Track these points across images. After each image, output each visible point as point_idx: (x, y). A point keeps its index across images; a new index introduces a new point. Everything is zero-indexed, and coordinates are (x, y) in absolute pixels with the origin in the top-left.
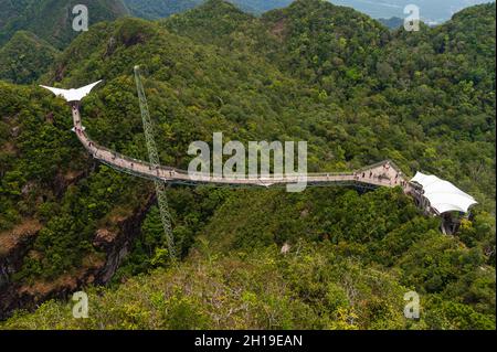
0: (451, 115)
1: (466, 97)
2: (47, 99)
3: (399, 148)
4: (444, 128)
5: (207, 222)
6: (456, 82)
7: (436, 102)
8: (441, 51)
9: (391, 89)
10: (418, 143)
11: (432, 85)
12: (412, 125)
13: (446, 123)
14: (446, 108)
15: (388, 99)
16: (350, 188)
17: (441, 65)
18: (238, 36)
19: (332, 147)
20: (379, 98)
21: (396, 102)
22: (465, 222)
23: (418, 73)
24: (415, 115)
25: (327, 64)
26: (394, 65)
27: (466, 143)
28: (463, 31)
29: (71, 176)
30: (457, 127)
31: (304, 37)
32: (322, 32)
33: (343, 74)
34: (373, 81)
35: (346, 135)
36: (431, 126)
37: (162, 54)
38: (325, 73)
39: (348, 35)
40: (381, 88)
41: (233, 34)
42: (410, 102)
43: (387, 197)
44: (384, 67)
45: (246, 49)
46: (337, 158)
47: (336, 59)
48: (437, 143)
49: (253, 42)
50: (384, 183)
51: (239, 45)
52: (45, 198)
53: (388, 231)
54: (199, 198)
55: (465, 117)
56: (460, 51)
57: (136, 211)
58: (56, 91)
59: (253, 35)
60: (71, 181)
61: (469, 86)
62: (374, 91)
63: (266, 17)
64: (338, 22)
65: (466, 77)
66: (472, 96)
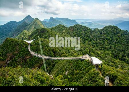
0: (104, 46)
1: (106, 43)
2: (24, 43)
3: (93, 52)
4: (102, 48)
5: (54, 67)
6: (104, 40)
7: (101, 44)
8: (102, 34)
9: (93, 41)
10: (97, 51)
11: (100, 40)
12: (97, 48)
13: (103, 47)
14: (103, 45)
15: (92, 43)
16: (80, 60)
17: (102, 37)
18: (64, 31)
19: (80, 52)
20: (90, 43)
21: (94, 43)
22: (100, 66)
23: (97, 38)
24: (97, 46)
26: (93, 37)
28: (105, 30)
29: (28, 57)
30: (105, 48)
31: (76, 31)
32: (80, 30)
33: (84, 38)
34: (89, 40)
35: (83, 50)
36: (100, 48)
37: (48, 34)
39: (85, 31)
40: (91, 41)
42: (96, 43)
43: (86, 62)
44: (91, 37)
45: (65, 33)
46: (81, 54)
47: (82, 35)
48: (101, 51)
49: (67, 32)
50: (86, 59)
51: (64, 33)
52: (23, 62)
53: (86, 68)
54: (53, 62)
55: (106, 46)
56: (105, 34)
57: (40, 64)
58: (26, 41)
60: (28, 58)
61: (107, 40)
62: (89, 41)
63: (69, 28)
64: (83, 29)
65: (106, 39)
66: (107, 42)
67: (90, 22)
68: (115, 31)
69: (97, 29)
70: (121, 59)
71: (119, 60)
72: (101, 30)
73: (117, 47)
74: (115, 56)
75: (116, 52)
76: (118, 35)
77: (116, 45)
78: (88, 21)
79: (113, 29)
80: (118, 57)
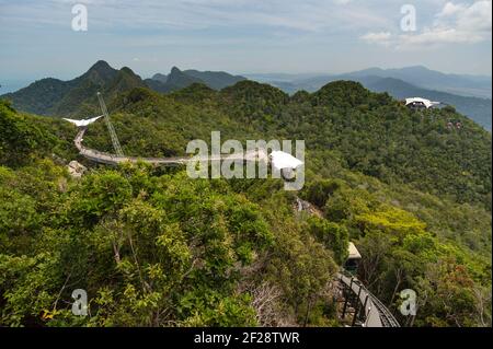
0: (321, 138)
1: (328, 129)
4: (316, 145)
6: (323, 121)
7: (313, 132)
8: (316, 105)
9: (289, 125)
11: (311, 123)
13: (318, 142)
14: (318, 134)
15: (287, 130)
17: (315, 112)
20: (283, 130)
23: (303, 117)
25: (255, 113)
26: (291, 114)
27: (327, 151)
28: (326, 94)
30: (323, 144)
31: (243, 100)
32: (253, 97)
33: (264, 119)
34: (280, 122)
36: (310, 143)
38: (254, 119)
39: (267, 99)
40: (284, 126)
41: (204, 100)
42: (300, 132)
44: (286, 114)
47: (261, 112)
49: (215, 104)
51: (207, 105)
55: (328, 139)
56: (325, 105)
59: (215, 100)
61: (329, 123)
62: (281, 127)
63: (223, 91)
64: (261, 92)
65: (328, 118)
66: (331, 127)
67: (289, 81)
68: (353, 96)
69: (303, 92)
70: (367, 173)
71: (361, 174)
72: (315, 94)
73: (357, 139)
74: (352, 165)
75: (353, 153)
76: (363, 106)
77: (354, 135)
78: (279, 80)
79: (349, 90)
80: (361, 166)
